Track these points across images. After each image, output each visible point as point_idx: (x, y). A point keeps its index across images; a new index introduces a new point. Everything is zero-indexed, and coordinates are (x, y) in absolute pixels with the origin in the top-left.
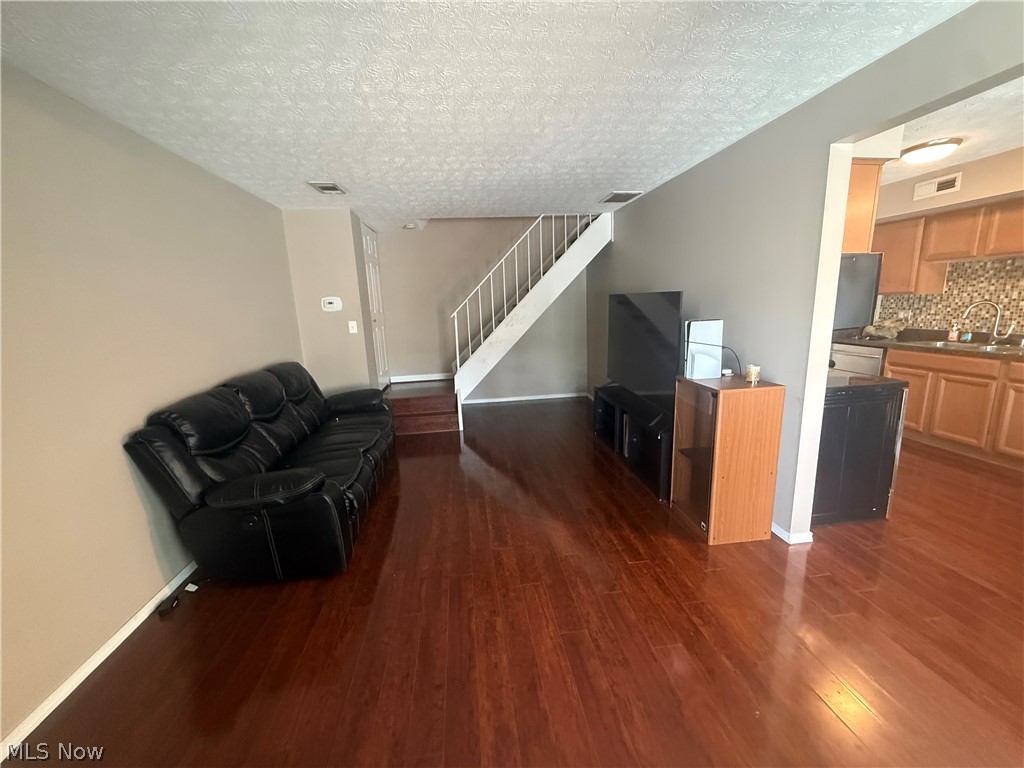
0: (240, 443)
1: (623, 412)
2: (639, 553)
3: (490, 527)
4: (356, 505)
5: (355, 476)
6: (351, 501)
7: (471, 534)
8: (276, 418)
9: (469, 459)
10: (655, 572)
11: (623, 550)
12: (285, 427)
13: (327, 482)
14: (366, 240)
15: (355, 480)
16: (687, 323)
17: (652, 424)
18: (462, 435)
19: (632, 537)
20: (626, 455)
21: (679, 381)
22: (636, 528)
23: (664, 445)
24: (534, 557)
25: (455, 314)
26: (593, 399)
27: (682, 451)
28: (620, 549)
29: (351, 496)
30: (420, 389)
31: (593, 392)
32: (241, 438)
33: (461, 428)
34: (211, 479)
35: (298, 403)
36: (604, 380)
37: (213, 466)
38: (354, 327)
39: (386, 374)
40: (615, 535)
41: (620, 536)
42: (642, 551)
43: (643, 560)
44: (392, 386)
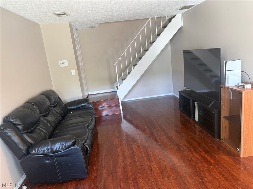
0: (37, 126)
1: (194, 102)
2: (211, 163)
3: (144, 155)
4: (89, 149)
5: (87, 137)
6: (87, 148)
7: (136, 158)
8: (48, 114)
9: (125, 126)
10: (220, 170)
11: (203, 162)
12: (52, 118)
13: (76, 140)
14: (75, 33)
15: (87, 139)
16: (224, 62)
17: (210, 106)
18: (122, 115)
19: (206, 156)
20: (197, 119)
21: (222, 87)
22: (207, 152)
23: (216, 116)
24: (166, 167)
25: (116, 64)
26: (178, 97)
27: (225, 118)
28: (202, 161)
29: (86, 146)
30: (102, 97)
31: (178, 93)
32: (37, 124)
33: (122, 112)
34: (30, 142)
35: (55, 107)
36: (182, 87)
37: (30, 137)
38: (74, 73)
39: (87, 91)
40: (199, 155)
41: (201, 156)
42: (212, 161)
43: (213, 165)
44: (90, 96)
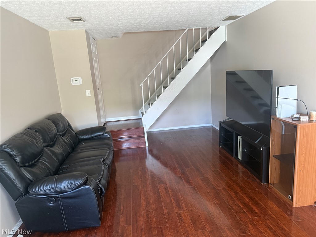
0: (39, 159)
1: (237, 135)
2: (256, 213)
3: (172, 200)
4: (103, 190)
5: (101, 175)
6: (101, 189)
7: (163, 204)
8: (54, 144)
9: (151, 162)
10: (266, 223)
11: (246, 211)
12: (59, 149)
13: (89, 178)
14: (92, 44)
15: (102, 178)
16: (277, 87)
17: (256, 142)
18: (147, 149)
19: (250, 203)
20: (240, 157)
21: (273, 119)
22: (252, 199)
23: (264, 154)
24: (199, 216)
25: (142, 84)
26: (218, 129)
27: (275, 157)
28: (245, 210)
29: (100, 186)
30: (123, 125)
31: (218, 124)
32: (39, 157)
33: (147, 145)
34: (29, 179)
35: (63, 135)
36: (223, 117)
37: (30, 173)
38: (89, 93)
39: (105, 117)
40: (241, 203)
41: (244, 204)
42: (257, 211)
43: (258, 216)
44: (107, 123)
